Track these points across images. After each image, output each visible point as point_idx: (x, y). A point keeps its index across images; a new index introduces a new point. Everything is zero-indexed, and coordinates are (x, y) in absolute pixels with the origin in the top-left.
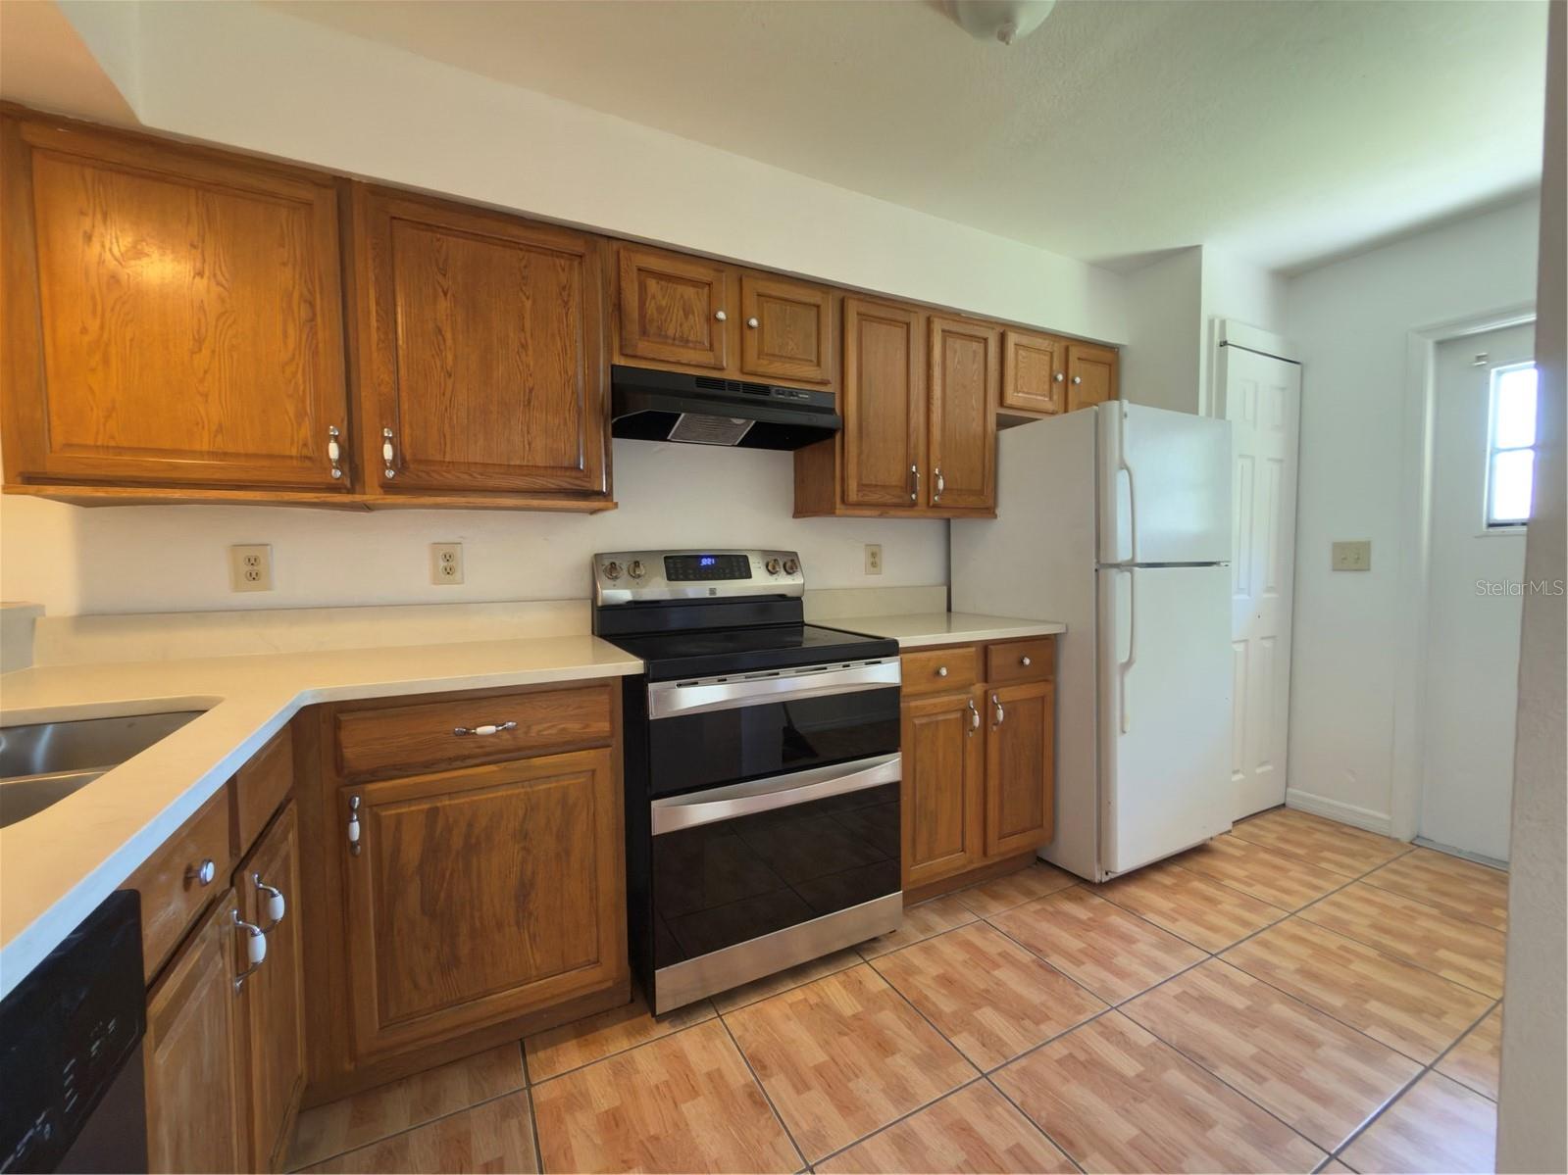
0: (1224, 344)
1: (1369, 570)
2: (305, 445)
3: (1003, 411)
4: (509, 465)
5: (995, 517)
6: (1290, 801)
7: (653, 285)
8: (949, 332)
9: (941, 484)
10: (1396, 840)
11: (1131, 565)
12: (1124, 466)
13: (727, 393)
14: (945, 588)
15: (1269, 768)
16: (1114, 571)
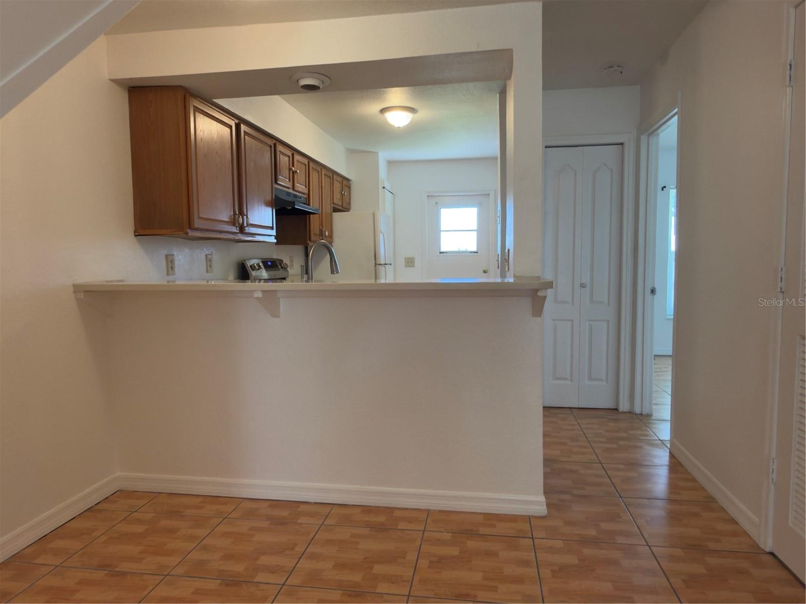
0: (384, 188)
1: (414, 267)
2: (232, 218)
3: (334, 205)
8: (325, 175)
9: (327, 234)
11: (385, 264)
12: (381, 232)
13: (291, 198)
14: (307, 275)
16: (380, 266)
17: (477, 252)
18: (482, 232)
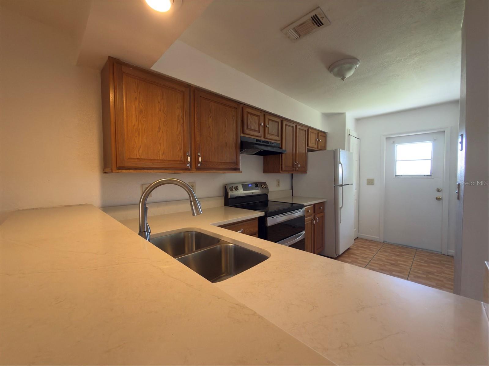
0: (349, 135)
1: (374, 185)
2: (181, 157)
3: (308, 148)
4: (222, 162)
5: (307, 173)
6: (359, 237)
7: (249, 115)
8: (300, 129)
9: (299, 166)
10: (381, 242)
11: (342, 185)
12: (340, 163)
13: (261, 143)
14: (292, 190)
15: (355, 229)
16: (339, 187)
17: (431, 176)
18: (435, 160)
